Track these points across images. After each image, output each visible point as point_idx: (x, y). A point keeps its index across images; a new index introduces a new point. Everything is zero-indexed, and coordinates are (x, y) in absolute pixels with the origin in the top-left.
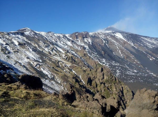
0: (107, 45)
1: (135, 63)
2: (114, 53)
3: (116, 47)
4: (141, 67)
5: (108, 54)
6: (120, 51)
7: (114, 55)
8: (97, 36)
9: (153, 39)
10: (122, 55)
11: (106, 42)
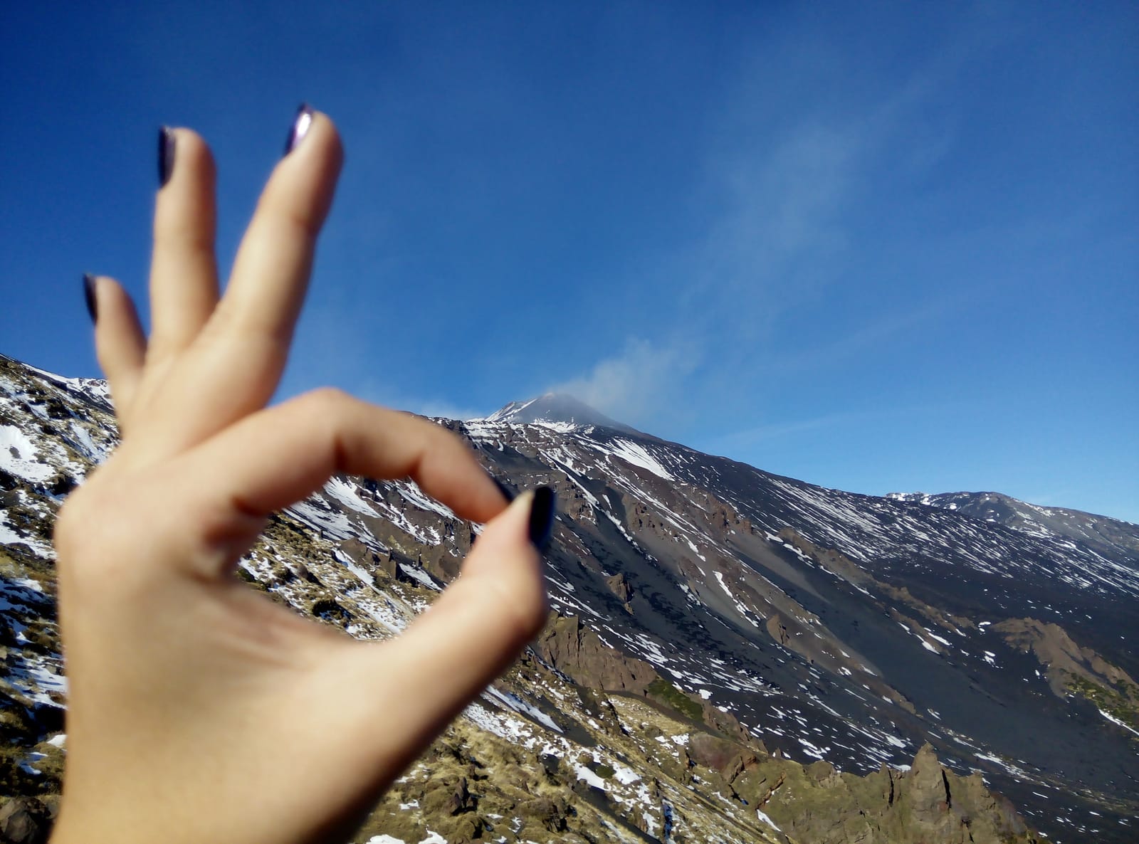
0: (618, 522)
1: (848, 672)
2: (685, 588)
3: (685, 545)
4: (895, 704)
5: (648, 592)
6: (719, 576)
7: (693, 603)
8: (529, 454)
9: (845, 502)
10: (741, 608)
11: (602, 504)
